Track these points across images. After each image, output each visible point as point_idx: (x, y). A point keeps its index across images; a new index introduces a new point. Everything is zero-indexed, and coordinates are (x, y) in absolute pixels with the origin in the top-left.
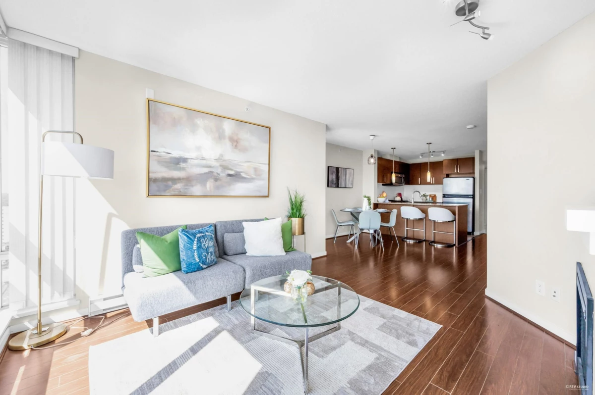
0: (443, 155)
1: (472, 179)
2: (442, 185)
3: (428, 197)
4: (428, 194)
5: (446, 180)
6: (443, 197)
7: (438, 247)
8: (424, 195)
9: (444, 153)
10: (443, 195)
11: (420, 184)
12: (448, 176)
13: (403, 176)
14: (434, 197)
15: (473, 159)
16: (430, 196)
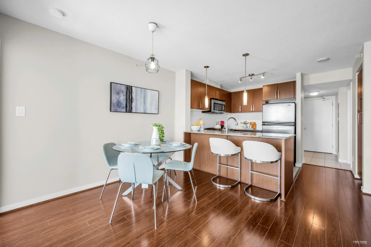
0: (262, 77)
1: (293, 104)
2: (261, 113)
3: (248, 125)
4: (248, 121)
5: (265, 107)
6: (263, 125)
7: (256, 201)
8: (245, 123)
9: (264, 75)
10: (263, 122)
11: (241, 112)
12: (267, 103)
13: (224, 103)
14: (254, 125)
15: (294, 83)
16: (251, 123)
